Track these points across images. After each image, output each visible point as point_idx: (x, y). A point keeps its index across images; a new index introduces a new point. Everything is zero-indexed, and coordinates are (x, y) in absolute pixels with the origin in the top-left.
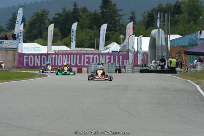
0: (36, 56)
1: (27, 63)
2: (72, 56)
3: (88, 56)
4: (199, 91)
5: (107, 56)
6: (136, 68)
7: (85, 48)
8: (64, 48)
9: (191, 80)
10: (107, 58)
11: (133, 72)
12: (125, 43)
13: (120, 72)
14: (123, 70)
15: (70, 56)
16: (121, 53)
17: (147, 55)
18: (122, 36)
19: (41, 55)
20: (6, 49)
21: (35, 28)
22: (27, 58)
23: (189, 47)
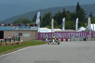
0: (46, 34)
1: (42, 37)
2: (63, 33)
3: (70, 33)
5: (79, 33)
6: (93, 38)
7: (69, 29)
8: (59, 30)
11: (92, 40)
12: (87, 27)
13: (85, 40)
14: (87, 39)
16: (85, 32)
18: (86, 24)
19: (49, 33)
20: (32, 31)
21: (45, 21)
22: (42, 35)
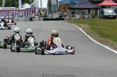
4: (81, 31)
6: (41, 18)
7: (10, 7)
9: (74, 24)
10: (23, 13)
11: (39, 20)
12: (33, 4)
13: (32, 20)
15: (2, 12)
16: (31, 9)
17: (46, 10)
23: (70, 5)
